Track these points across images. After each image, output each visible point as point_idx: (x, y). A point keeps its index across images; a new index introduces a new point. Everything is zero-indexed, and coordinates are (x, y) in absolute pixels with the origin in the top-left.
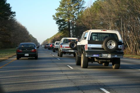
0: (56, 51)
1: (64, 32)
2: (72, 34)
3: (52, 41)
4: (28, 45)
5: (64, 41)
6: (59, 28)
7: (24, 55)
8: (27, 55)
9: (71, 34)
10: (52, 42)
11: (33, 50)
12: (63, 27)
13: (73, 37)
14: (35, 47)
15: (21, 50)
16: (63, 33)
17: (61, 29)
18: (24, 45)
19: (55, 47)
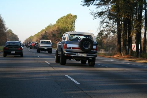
0: (41, 51)
4: (14, 43)
7: (11, 52)
11: (19, 48)
15: (8, 48)
18: (10, 43)
19: (40, 46)
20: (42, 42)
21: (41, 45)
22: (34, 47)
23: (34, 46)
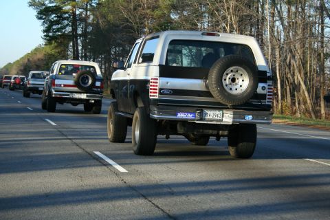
0: (31, 94)
1: (60, 44)
2: (82, 50)
3: (22, 68)
5: (61, 69)
6: (44, 31)
9: (80, 48)
10: (21, 70)
13: (86, 58)
16: (56, 47)
17: (51, 34)
19: (29, 84)
20: (34, 76)
21: (31, 82)
22: (18, 86)
23: (19, 84)
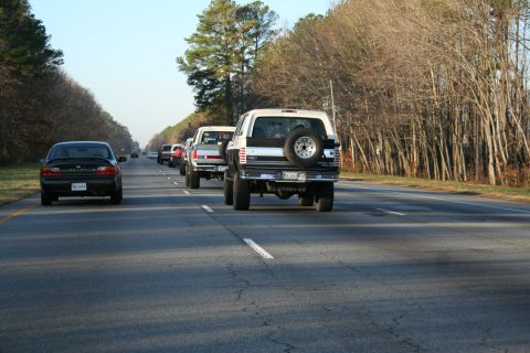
1: (214, 111)
6: (196, 98)
8: (80, 187)
12: (211, 95)
14: (110, 157)
17: (203, 101)
